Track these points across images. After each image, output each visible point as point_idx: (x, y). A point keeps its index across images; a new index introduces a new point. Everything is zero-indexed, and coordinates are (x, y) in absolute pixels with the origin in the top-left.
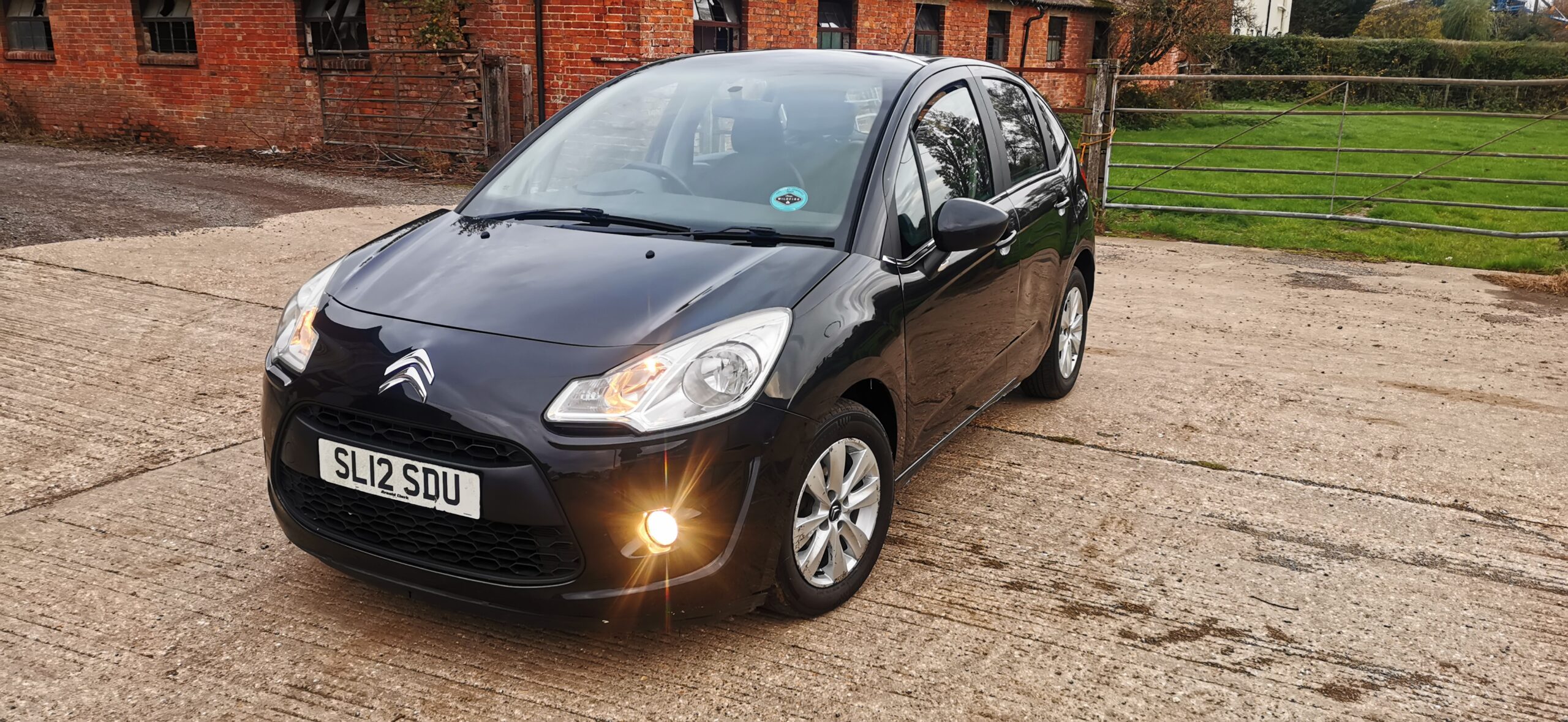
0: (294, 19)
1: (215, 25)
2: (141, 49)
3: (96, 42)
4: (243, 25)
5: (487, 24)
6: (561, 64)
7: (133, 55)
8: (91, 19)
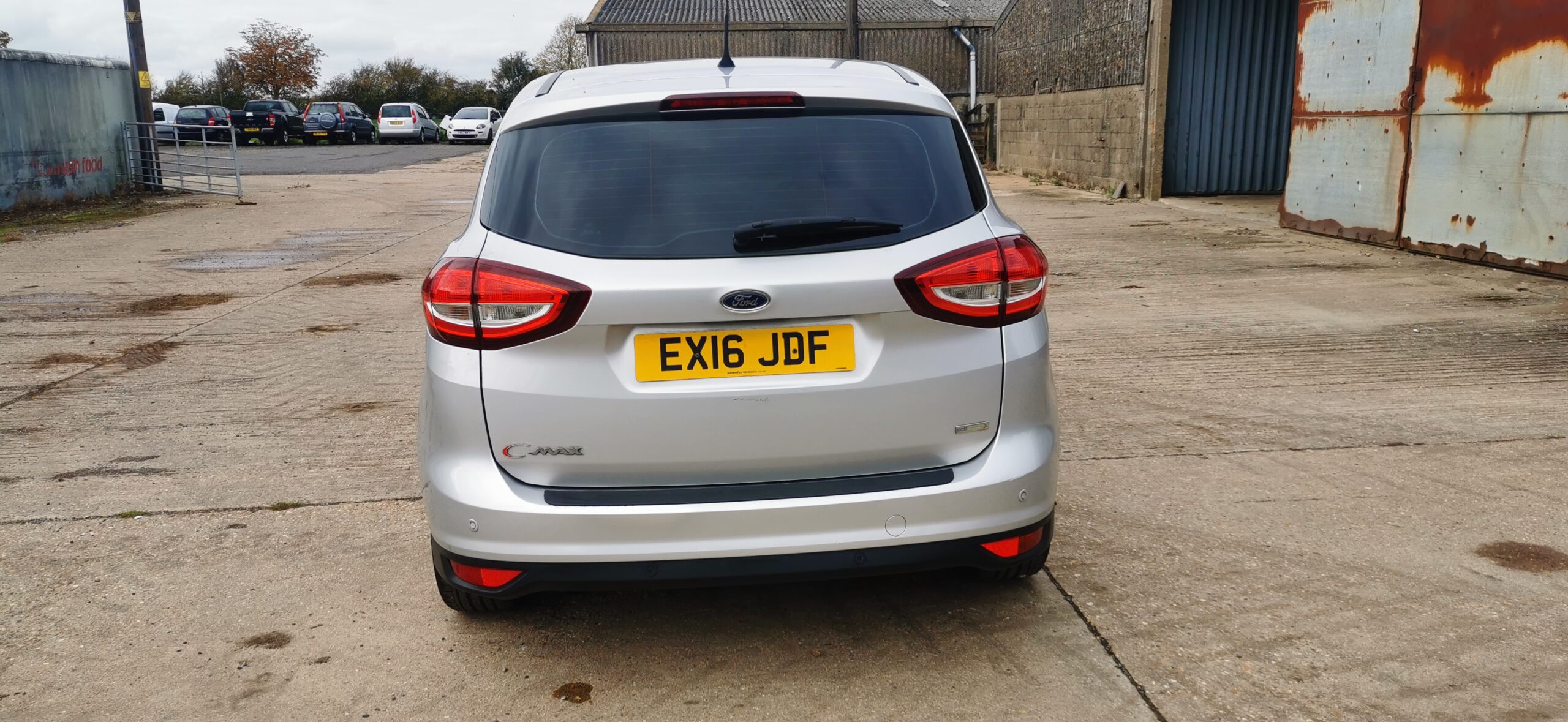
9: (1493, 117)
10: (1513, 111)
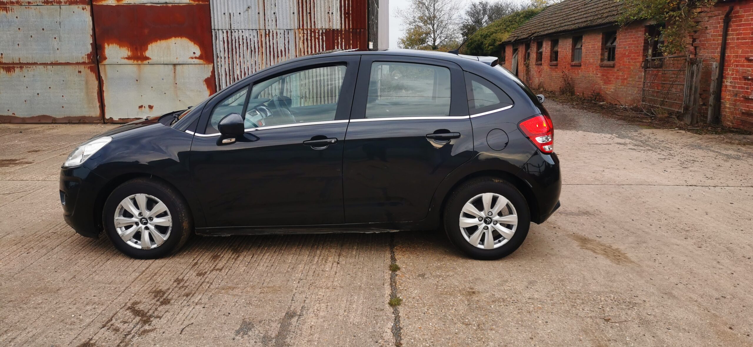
0: (643, 43)
1: (622, 48)
2: (602, 60)
3: (591, 57)
4: (629, 47)
5: (704, 41)
6: (732, 61)
7: (599, 62)
8: (592, 47)
9: (153, 65)
10: (165, 63)
